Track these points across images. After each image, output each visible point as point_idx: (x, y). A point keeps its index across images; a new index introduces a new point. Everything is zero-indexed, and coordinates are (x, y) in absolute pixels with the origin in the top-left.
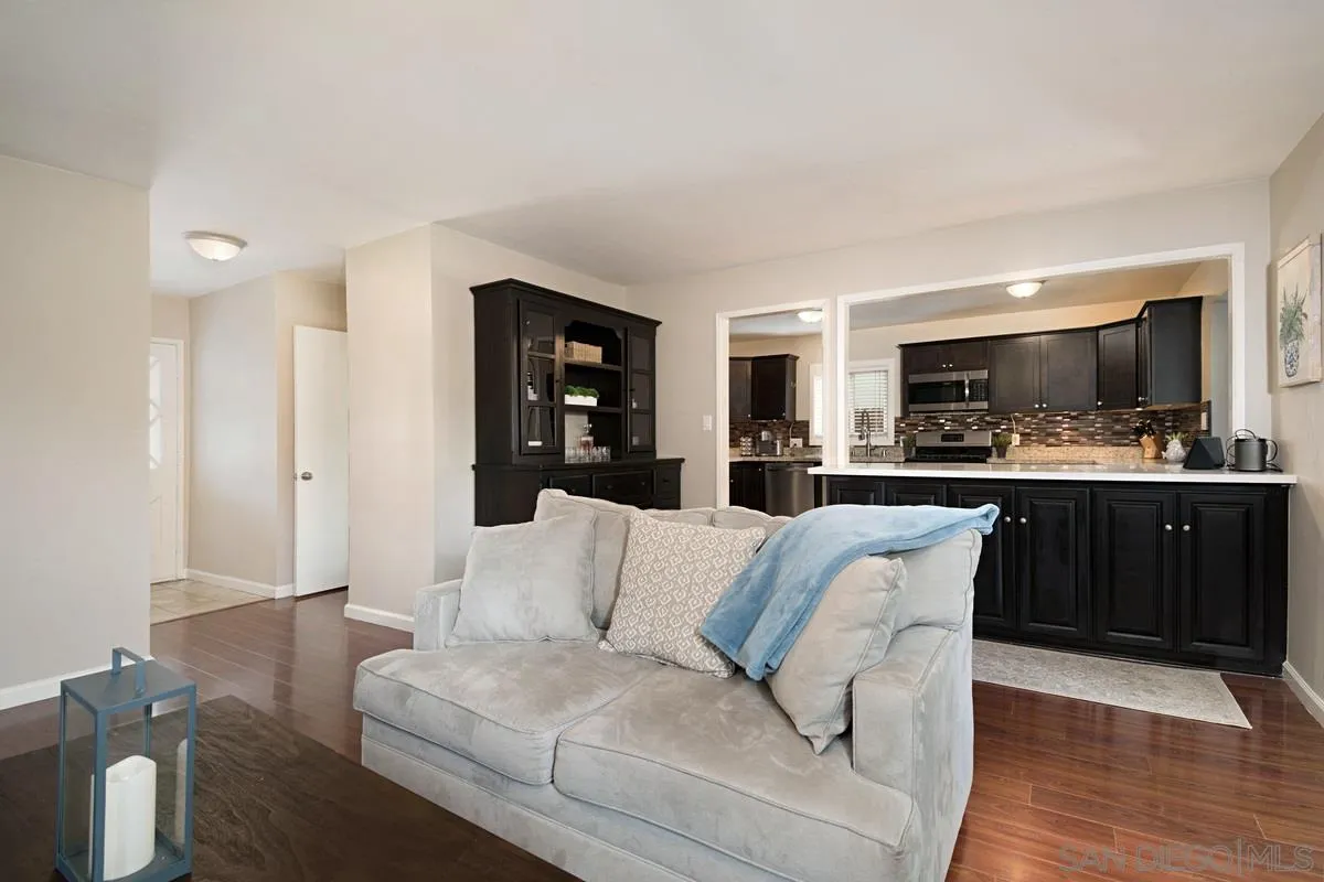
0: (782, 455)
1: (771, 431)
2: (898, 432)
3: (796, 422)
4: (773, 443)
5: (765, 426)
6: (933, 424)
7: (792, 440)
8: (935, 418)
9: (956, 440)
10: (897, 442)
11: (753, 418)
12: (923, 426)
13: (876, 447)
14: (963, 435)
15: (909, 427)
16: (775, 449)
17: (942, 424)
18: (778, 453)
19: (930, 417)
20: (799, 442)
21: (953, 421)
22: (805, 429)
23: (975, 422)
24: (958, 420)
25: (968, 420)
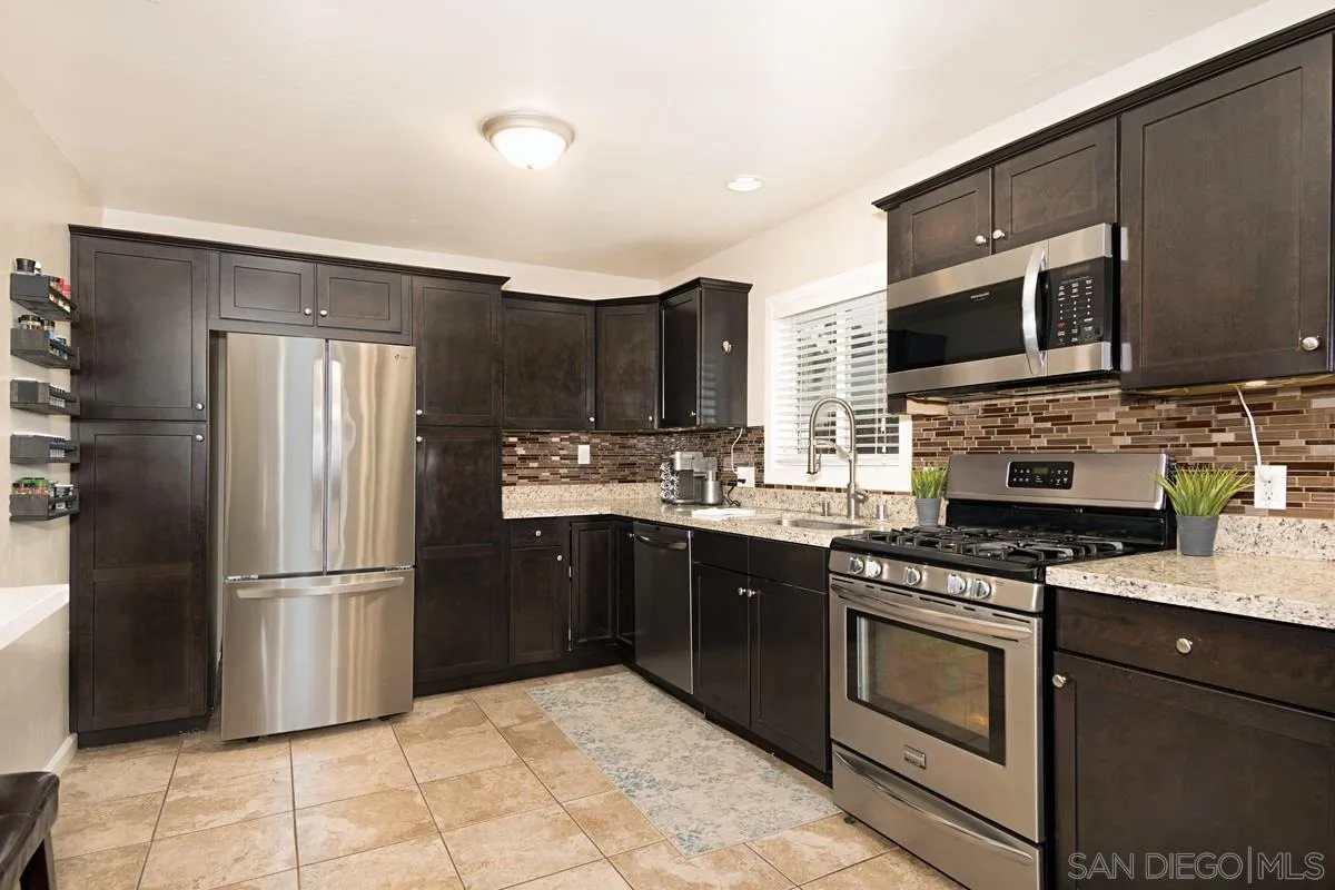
3: (748, 431)
14: (1070, 466)
16: (703, 491)
18: (711, 499)
20: (750, 475)
22: (758, 446)
23: (1122, 421)
24: (1069, 417)
25: (1101, 416)
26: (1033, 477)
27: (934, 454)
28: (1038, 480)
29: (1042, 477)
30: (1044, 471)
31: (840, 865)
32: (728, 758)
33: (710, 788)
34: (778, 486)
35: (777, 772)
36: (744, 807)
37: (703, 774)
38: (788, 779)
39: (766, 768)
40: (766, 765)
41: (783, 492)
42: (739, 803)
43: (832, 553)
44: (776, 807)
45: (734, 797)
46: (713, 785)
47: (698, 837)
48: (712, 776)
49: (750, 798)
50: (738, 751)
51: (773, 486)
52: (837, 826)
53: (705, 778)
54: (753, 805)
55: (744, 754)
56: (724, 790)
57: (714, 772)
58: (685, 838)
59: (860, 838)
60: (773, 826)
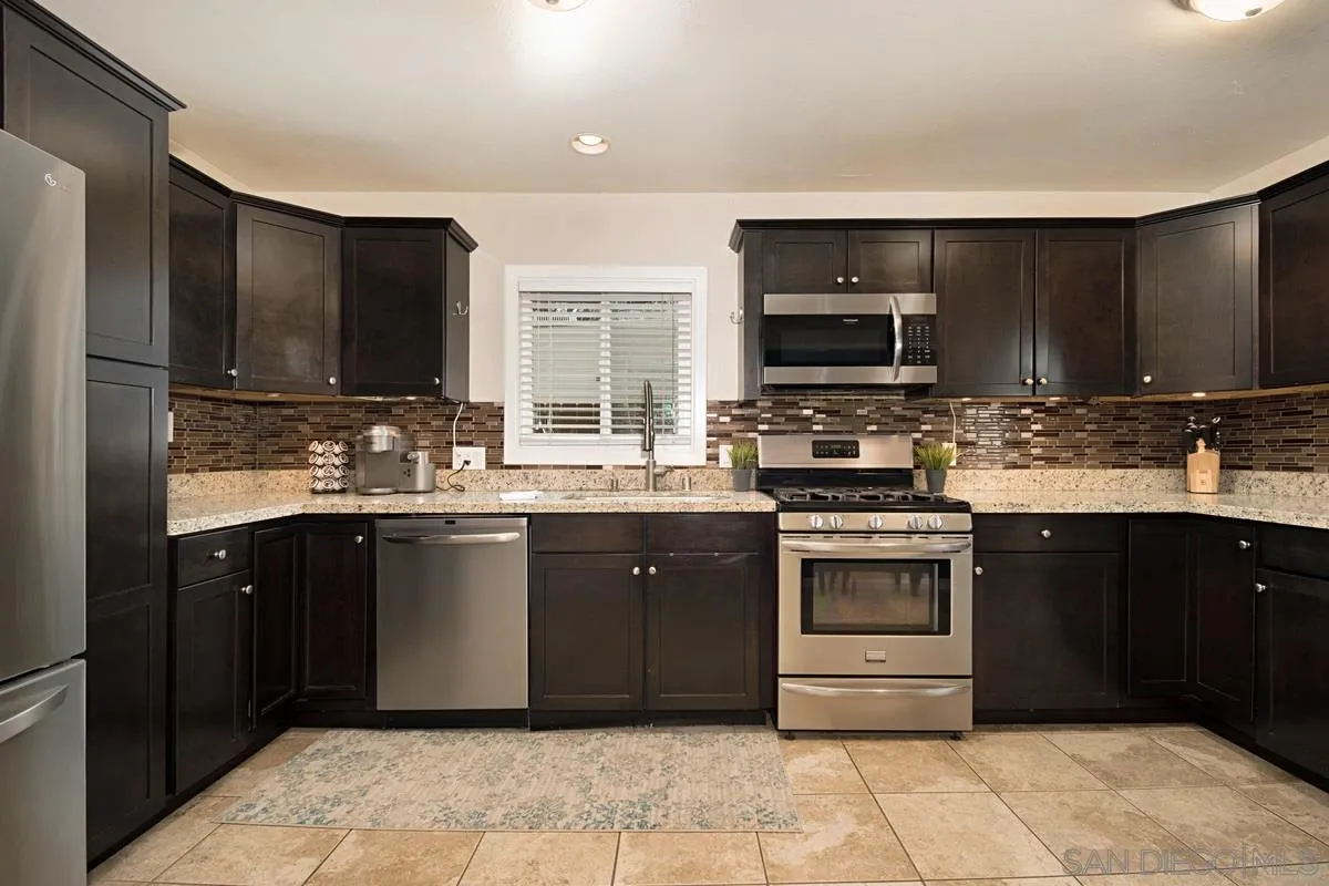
0: (432, 489)
1: (403, 428)
2: (717, 435)
3: (470, 407)
4: (404, 458)
5: (382, 414)
6: (790, 419)
7: (456, 449)
8: (794, 405)
9: (842, 454)
10: (713, 458)
11: (345, 387)
12: (769, 422)
13: (671, 469)
14: (856, 444)
15: (735, 427)
16: (410, 472)
17: (808, 419)
18: (421, 486)
19: (782, 403)
20: (476, 456)
21: (829, 413)
22: (491, 424)
23: (871, 416)
24: (839, 411)
25: (859, 412)
26: (831, 451)
27: (730, 435)
28: (836, 453)
29: (837, 450)
30: (838, 447)
31: (849, 766)
32: (633, 748)
33: (682, 776)
34: (527, 467)
35: (686, 735)
36: (735, 772)
37: (651, 770)
38: (704, 735)
39: (674, 738)
40: (668, 735)
41: (537, 471)
42: (725, 772)
43: (780, 515)
44: (747, 757)
45: (712, 771)
46: (676, 774)
47: (772, 813)
48: (660, 767)
49: (720, 763)
50: (624, 739)
51: (519, 467)
52: (793, 745)
53: (659, 772)
54: (736, 766)
55: (635, 738)
56: (694, 771)
57: (653, 765)
58: (768, 819)
59: (817, 744)
60: (777, 770)
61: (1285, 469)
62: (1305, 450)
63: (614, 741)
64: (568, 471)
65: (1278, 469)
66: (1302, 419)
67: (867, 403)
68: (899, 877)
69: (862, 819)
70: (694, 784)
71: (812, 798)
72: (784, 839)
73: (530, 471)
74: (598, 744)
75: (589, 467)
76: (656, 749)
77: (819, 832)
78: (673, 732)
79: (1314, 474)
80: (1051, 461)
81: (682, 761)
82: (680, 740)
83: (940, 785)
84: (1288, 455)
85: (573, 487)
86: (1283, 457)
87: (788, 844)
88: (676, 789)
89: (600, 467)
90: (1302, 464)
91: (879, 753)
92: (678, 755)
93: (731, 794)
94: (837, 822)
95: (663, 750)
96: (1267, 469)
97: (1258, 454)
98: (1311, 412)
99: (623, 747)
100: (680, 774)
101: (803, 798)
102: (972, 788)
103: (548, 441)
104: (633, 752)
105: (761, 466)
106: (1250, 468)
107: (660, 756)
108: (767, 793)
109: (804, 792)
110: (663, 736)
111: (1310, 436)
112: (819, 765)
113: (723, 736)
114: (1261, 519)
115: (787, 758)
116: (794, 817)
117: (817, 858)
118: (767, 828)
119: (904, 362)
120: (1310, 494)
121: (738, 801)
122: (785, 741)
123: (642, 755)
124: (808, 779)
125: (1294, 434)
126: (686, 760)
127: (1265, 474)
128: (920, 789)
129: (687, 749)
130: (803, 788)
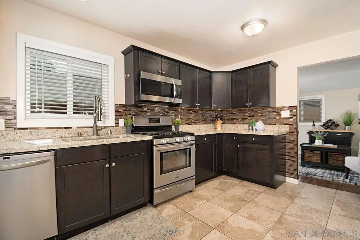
2: (118, 115)
6: (141, 111)
8: (142, 107)
10: (117, 123)
12: (134, 112)
14: (159, 119)
15: (124, 113)
17: (146, 111)
21: (151, 110)
23: (161, 111)
25: (158, 110)
26: (153, 120)
27: (122, 116)
28: (154, 121)
29: (155, 121)
30: (155, 119)
31: (176, 208)
32: (110, 231)
33: (136, 232)
34: (30, 128)
35: (125, 219)
36: (150, 224)
37: (123, 236)
38: (131, 217)
39: (122, 222)
40: (119, 221)
41: (37, 131)
42: (147, 225)
43: (154, 140)
44: (150, 218)
45: (143, 226)
46: (132, 233)
47: (170, 230)
48: (125, 233)
49: (143, 223)
50: (103, 230)
51: (26, 129)
52: (159, 208)
53: (126, 235)
54: (149, 222)
55: (107, 228)
56: (137, 229)
57: (122, 234)
58: (171, 233)
59: (164, 205)
60: (161, 217)
61: (231, 124)
62: (235, 120)
63: (100, 232)
64: (55, 130)
65: (229, 124)
66: (234, 115)
67: (160, 108)
68: (210, 231)
69: (191, 220)
70: (141, 233)
71: (176, 221)
72: (179, 236)
73: (34, 130)
74: (94, 236)
75: (65, 128)
76: (118, 228)
77: (185, 229)
78: (120, 220)
79: (236, 125)
80: (195, 123)
81: (131, 228)
82: (124, 221)
83: (198, 204)
84: (232, 121)
85: (58, 136)
86: (231, 122)
87: (181, 236)
88: (137, 238)
89: (71, 128)
90: (234, 123)
91: (180, 202)
92: (128, 227)
93: (155, 231)
94: (186, 224)
95: (121, 227)
96: (228, 124)
97: (226, 121)
98: (235, 113)
99: (105, 233)
100: (134, 232)
101: (174, 222)
102: (204, 202)
103: (43, 117)
104: (111, 233)
105: (134, 126)
106: (225, 124)
107: (122, 230)
108: (164, 225)
109: (172, 220)
110: (117, 222)
111: (235, 118)
112: (169, 211)
113: (137, 214)
114: (239, 133)
115: (160, 213)
116: (177, 228)
117: (190, 236)
118: (173, 235)
119: (176, 97)
120: (236, 128)
121: (159, 232)
122: (156, 208)
123: (115, 232)
124: (170, 216)
125: (233, 117)
126: (132, 227)
127: (228, 125)
128: (195, 207)
129: (129, 223)
130: (171, 219)
